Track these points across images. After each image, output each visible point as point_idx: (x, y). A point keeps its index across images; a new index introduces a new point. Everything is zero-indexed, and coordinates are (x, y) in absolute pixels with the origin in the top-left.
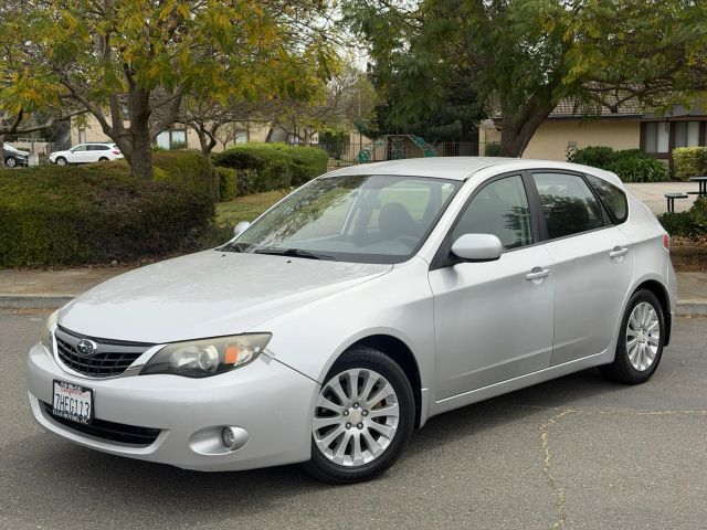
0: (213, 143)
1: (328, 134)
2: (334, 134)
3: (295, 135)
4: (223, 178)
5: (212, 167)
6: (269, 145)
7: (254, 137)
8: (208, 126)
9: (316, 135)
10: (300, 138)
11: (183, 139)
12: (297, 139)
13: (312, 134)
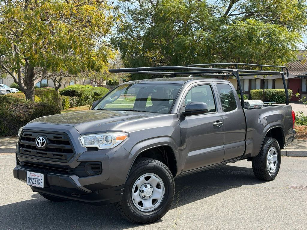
0: (60, 85)
1: (110, 81)
2: (112, 81)
3: (95, 82)
4: (64, 100)
5: (59, 96)
6: (84, 86)
7: (78, 83)
8: (58, 79)
9: (105, 82)
10: (98, 83)
11: (46, 83)
12: (96, 83)
13: (103, 81)
